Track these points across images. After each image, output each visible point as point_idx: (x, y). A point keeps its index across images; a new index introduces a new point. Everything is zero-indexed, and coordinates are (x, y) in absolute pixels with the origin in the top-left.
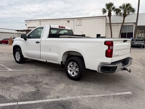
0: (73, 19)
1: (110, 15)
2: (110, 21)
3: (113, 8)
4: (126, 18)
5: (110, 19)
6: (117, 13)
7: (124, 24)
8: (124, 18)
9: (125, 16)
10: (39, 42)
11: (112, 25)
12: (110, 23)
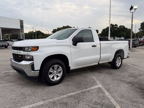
10: (96, 46)
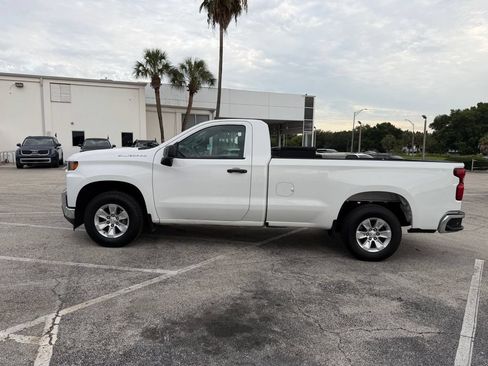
0: (38, 80)
1: (156, 83)
2: (158, 100)
3: (166, 66)
4: (195, 96)
5: (157, 93)
6: (173, 81)
7: (192, 112)
8: (191, 94)
9: (193, 89)
11: (162, 109)
12: (159, 106)
